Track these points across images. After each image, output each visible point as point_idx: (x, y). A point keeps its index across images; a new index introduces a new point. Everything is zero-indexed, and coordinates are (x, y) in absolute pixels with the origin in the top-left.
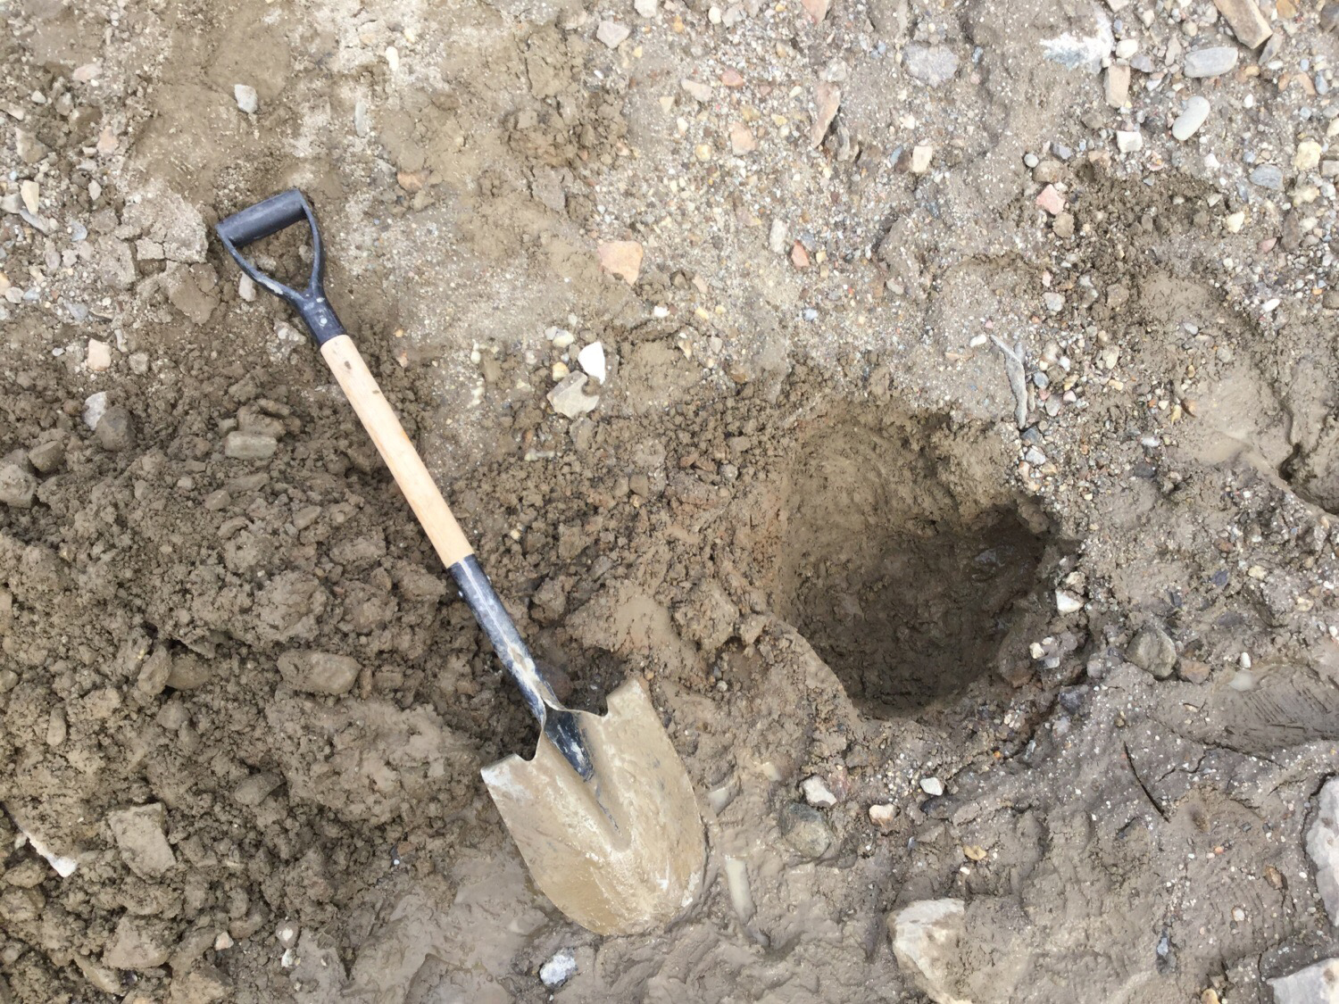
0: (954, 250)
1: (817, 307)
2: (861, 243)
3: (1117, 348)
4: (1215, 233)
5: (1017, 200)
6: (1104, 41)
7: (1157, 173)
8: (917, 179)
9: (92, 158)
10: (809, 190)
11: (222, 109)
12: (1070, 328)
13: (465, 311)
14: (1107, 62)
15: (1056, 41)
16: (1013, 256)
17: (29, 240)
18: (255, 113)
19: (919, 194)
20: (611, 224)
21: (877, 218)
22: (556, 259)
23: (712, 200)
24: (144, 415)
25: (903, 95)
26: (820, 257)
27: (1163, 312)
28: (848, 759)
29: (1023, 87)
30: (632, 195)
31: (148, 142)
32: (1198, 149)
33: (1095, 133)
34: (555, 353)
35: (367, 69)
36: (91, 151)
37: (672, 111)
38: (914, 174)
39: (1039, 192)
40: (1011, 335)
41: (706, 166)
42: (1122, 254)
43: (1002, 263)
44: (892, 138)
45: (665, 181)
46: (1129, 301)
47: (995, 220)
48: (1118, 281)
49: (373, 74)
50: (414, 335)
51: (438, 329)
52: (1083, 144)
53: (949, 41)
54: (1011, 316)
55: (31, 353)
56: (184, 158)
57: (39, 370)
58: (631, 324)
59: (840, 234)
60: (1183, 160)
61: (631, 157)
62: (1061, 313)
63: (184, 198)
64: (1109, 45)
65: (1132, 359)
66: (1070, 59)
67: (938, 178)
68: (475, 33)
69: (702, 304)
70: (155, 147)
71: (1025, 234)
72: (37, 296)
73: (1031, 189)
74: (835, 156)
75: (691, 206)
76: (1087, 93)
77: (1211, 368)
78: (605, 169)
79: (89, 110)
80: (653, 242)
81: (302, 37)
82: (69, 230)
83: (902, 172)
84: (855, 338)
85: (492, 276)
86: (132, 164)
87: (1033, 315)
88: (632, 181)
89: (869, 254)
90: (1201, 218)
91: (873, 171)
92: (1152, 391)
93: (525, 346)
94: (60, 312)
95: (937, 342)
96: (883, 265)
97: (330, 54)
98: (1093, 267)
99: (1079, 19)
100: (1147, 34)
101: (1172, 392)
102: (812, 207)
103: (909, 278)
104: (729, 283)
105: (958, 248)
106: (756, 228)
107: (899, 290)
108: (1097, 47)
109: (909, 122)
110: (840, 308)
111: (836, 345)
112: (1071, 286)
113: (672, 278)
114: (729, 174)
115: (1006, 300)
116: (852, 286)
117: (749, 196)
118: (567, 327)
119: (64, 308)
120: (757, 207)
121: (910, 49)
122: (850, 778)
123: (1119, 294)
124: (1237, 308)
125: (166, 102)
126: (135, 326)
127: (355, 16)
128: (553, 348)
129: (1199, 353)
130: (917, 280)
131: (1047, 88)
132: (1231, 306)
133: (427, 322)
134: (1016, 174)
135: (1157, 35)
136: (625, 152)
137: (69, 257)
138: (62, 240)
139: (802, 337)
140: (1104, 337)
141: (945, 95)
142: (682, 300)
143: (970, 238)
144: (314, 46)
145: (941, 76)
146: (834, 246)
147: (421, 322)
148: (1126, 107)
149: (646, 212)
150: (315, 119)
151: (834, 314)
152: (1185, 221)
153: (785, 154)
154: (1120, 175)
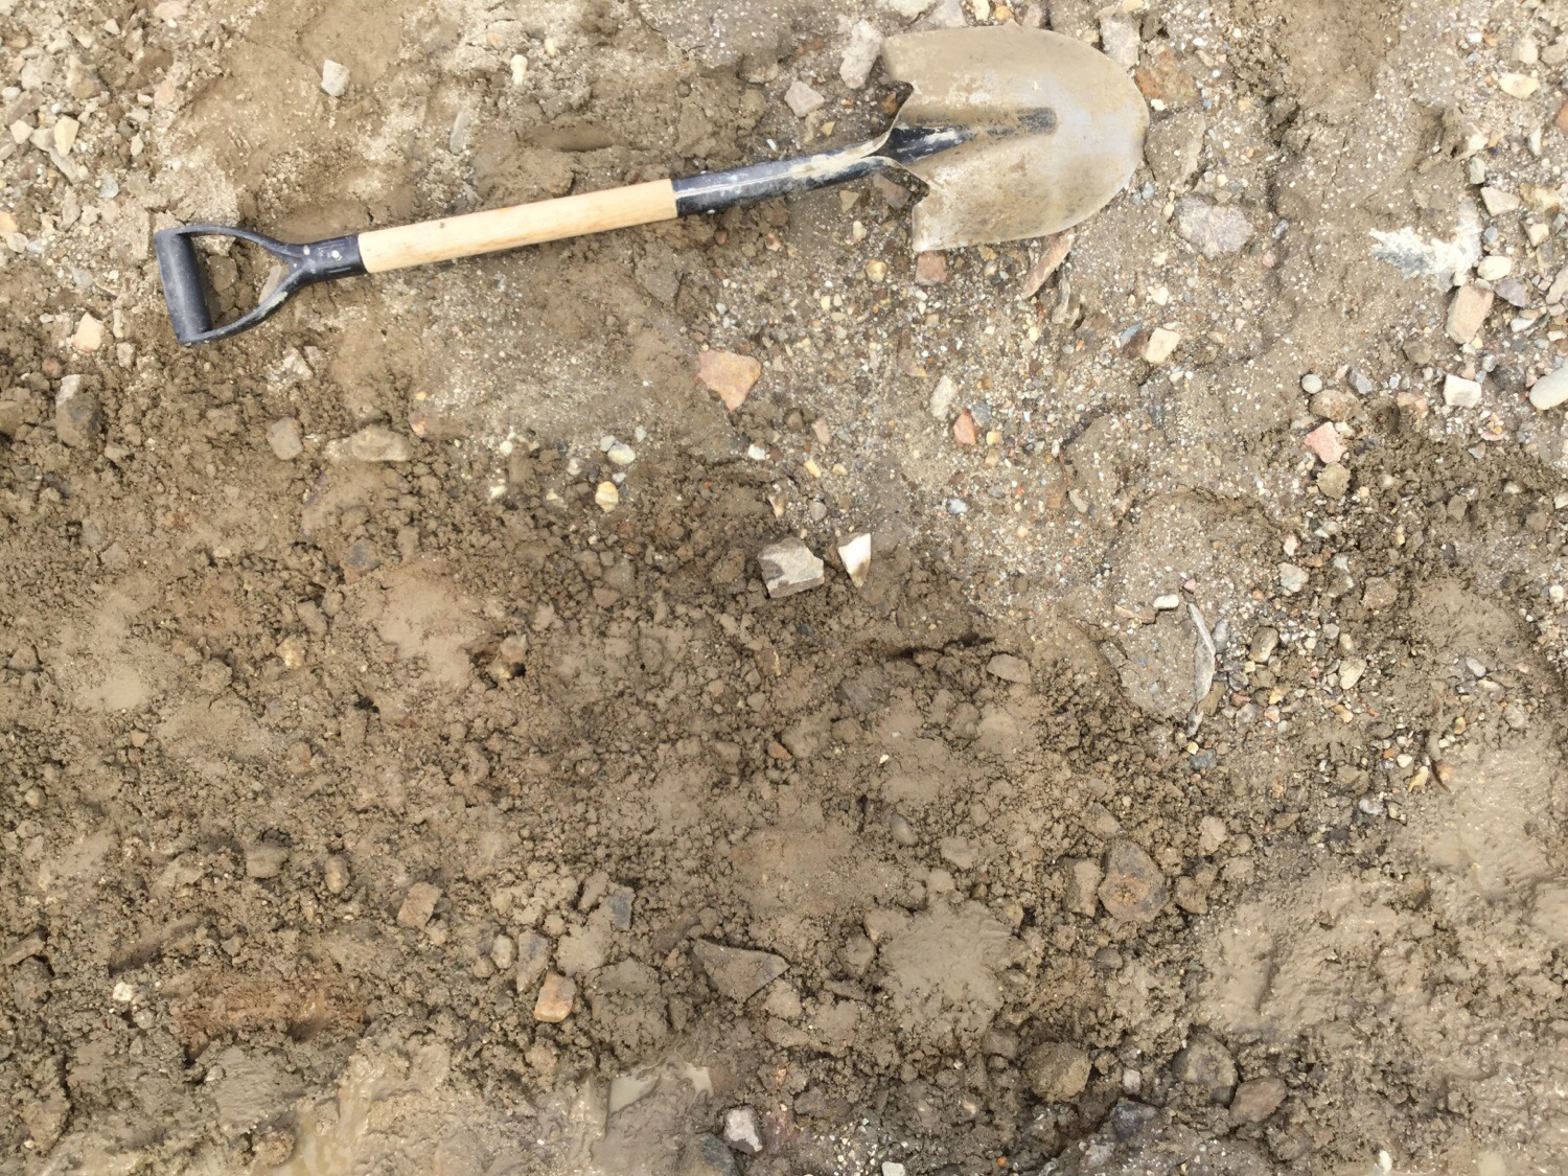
0: (1168, 474)
1: (968, 500)
2: (1050, 433)
3: (1363, 664)
4: (1551, 547)
5: (1279, 431)
6: (1463, 250)
7: (1491, 444)
8: (1151, 371)
9: (147, 107)
10: (1002, 350)
11: (303, 85)
12: (1302, 619)
13: (510, 389)
14: (1460, 280)
15: (1393, 235)
16: (1250, 503)
17: (50, 185)
18: (339, 97)
19: (1145, 390)
20: (728, 330)
21: (1080, 407)
22: (640, 355)
23: (871, 332)
24: (112, 415)
25: (1160, 259)
26: (992, 437)
27: (1441, 634)
28: (799, 1102)
29: (1329, 286)
30: (768, 300)
31: (209, 103)
32: (1559, 426)
33: (1418, 370)
34: (606, 469)
35: (484, 75)
36: (146, 99)
37: (853, 210)
38: (1147, 363)
39: (1313, 428)
40: (1217, 606)
41: (875, 287)
42: (1401, 540)
43: (1234, 508)
44: (1130, 310)
45: (817, 294)
46: (1396, 606)
47: (1235, 449)
48: (1386, 574)
49: (489, 81)
50: (437, 402)
51: (469, 401)
52: (1395, 381)
53: (1245, 203)
54: (1226, 580)
55: (18, 312)
56: (243, 132)
57: (18, 334)
58: (714, 457)
59: (1027, 415)
60: (1533, 436)
61: (783, 255)
62: (1296, 595)
63: (228, 177)
64: (1472, 256)
65: (1379, 685)
66: (1408, 264)
67: (1175, 376)
68: (628, 59)
69: (818, 457)
70: (215, 110)
71: (1275, 478)
72: (41, 250)
73: (1303, 421)
74: (1050, 315)
75: (841, 333)
76: (1420, 314)
77: (1490, 730)
78: (745, 261)
79: (158, 53)
80: (778, 364)
81: (420, 21)
82: (98, 184)
83: (1131, 357)
84: (1007, 552)
85: (555, 355)
86: (183, 124)
87: (1257, 587)
88: (775, 285)
89: (1056, 450)
90: (1538, 520)
91: (1092, 345)
92: (1393, 738)
93: (571, 451)
94: (60, 274)
95: (1110, 587)
96: (1068, 468)
97: (445, 48)
98: (1358, 546)
99: (1432, 212)
100: (1531, 255)
101: (1424, 745)
102: (1000, 372)
103: (1098, 495)
104: (861, 439)
105: (1175, 473)
106: (919, 380)
107: (1082, 507)
108: (1453, 256)
109: (1161, 295)
110: (1000, 509)
111: (978, 554)
112: (1319, 563)
113: (787, 415)
114: (902, 304)
115: (1225, 558)
116: (1022, 485)
117: (920, 338)
118: (629, 440)
119: (67, 270)
120: (925, 354)
121: (1188, 202)
122: (792, 1126)
123: (1382, 593)
124: (1550, 658)
125: (244, 62)
126: (134, 310)
127: (490, 9)
128: (608, 461)
129: (1478, 704)
130: (1107, 499)
131: (1365, 295)
132: (1544, 652)
133: (457, 391)
134: (1283, 396)
135: (1545, 260)
136: (776, 246)
137: (89, 213)
138: (87, 193)
139: (938, 531)
140: (1348, 643)
141: (1222, 270)
142: (791, 445)
143: (1195, 464)
144: (430, 34)
145: (1222, 246)
146: (1014, 428)
147: (451, 388)
148: (1473, 345)
149: (780, 325)
150: (400, 121)
151: (988, 515)
152: (1515, 520)
153: (983, 297)
154: (1435, 433)
